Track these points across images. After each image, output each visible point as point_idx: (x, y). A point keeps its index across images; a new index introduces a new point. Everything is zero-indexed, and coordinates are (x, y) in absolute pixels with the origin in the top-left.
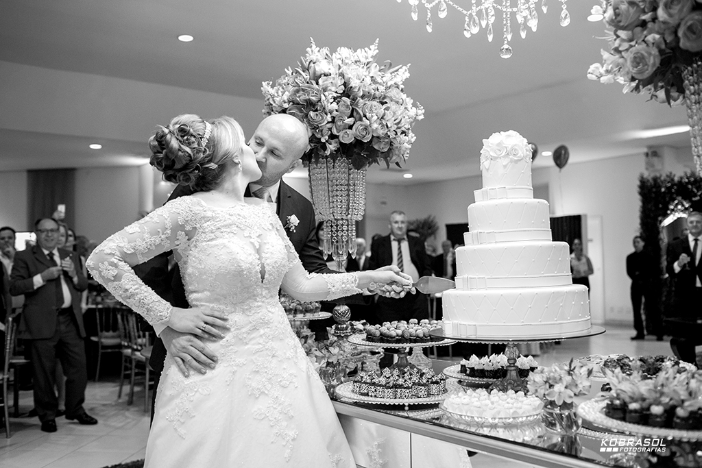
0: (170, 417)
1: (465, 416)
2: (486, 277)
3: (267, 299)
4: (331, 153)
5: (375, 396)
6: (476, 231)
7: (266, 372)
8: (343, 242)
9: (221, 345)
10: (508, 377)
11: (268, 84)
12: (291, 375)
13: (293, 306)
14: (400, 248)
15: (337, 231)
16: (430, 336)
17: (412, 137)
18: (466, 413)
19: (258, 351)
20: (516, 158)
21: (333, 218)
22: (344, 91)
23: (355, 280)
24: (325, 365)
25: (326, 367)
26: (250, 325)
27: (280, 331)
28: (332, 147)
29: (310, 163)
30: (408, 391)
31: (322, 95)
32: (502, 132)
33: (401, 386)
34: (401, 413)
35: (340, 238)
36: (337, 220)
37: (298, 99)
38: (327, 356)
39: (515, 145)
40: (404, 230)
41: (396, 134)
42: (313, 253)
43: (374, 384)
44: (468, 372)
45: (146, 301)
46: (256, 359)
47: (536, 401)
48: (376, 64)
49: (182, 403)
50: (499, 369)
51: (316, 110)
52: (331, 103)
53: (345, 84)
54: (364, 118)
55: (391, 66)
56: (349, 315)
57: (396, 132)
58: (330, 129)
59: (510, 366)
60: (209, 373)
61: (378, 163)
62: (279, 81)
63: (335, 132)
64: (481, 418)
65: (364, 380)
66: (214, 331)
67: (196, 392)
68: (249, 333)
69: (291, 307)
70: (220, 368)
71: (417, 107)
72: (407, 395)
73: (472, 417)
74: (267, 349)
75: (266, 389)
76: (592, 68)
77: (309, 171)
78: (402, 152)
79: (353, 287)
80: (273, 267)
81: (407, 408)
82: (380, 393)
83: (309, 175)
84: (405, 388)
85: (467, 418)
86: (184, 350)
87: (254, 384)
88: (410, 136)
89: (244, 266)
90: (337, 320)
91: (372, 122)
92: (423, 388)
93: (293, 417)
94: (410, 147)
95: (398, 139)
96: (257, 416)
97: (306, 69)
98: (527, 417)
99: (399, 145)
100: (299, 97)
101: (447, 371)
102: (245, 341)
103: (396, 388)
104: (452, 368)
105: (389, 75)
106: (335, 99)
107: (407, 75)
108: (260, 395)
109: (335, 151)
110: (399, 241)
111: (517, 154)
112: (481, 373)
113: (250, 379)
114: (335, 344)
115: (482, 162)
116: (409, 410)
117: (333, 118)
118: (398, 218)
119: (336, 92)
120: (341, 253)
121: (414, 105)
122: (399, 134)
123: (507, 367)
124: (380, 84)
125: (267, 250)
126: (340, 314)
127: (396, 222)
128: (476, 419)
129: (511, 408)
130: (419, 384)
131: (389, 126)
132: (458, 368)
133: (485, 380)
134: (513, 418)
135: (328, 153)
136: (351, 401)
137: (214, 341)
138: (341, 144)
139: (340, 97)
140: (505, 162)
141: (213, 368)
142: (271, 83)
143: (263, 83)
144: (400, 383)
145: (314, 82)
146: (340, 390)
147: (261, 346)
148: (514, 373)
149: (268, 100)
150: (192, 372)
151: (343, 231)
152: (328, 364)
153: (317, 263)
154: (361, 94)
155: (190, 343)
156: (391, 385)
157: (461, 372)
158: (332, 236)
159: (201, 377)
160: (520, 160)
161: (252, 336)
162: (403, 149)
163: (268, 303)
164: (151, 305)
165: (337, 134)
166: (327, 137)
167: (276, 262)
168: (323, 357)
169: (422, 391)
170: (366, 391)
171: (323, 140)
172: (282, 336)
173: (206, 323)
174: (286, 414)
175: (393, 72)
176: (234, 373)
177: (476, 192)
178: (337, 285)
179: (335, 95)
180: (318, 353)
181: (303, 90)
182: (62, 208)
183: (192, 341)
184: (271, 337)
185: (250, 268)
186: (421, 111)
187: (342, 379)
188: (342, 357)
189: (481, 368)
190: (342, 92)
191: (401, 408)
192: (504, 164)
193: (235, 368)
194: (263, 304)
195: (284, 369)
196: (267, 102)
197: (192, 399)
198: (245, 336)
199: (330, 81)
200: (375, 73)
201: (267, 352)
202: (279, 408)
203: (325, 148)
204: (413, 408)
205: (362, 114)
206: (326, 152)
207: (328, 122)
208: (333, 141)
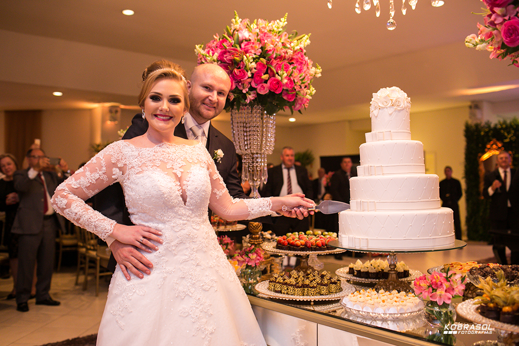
0: (113, 312)
1: (362, 311)
2: (376, 201)
3: (191, 218)
4: (250, 102)
5: (287, 293)
6: (367, 165)
7: (191, 278)
8: (257, 171)
9: (155, 256)
10: (390, 278)
11: (200, 47)
12: (212, 280)
13: (217, 220)
14: (289, 174)
15: (253, 162)
16: (326, 245)
17: (313, 90)
18: (363, 309)
19: (185, 261)
20: (399, 109)
21: (250, 152)
22: (261, 54)
23: (270, 204)
24: (245, 267)
25: (246, 269)
26: (178, 240)
27: (204, 245)
28: (251, 97)
29: (232, 109)
30: (313, 290)
31: (244, 56)
32: (387, 88)
33: (307, 286)
34: (308, 308)
35: (255, 168)
36: (253, 154)
37: (225, 59)
38: (247, 260)
39: (399, 98)
40: (293, 161)
41: (301, 88)
42: (235, 181)
43: (286, 284)
44: (355, 274)
45: (93, 220)
46: (183, 268)
47: (416, 299)
48: (286, 33)
49: (123, 301)
50: (380, 272)
51: (239, 68)
52: (251, 63)
53: (262, 48)
54: (277, 75)
55: (297, 34)
56: (261, 228)
57: (300, 86)
58: (250, 83)
59: (391, 270)
60: (146, 278)
61: (284, 110)
62: (209, 45)
63: (254, 85)
64: (375, 313)
65: (277, 280)
66: (150, 243)
67: (134, 292)
68: (177, 246)
69: (215, 221)
70: (155, 274)
71: (316, 67)
72: (312, 293)
73: (368, 312)
74: (192, 260)
75: (190, 292)
76: (469, 38)
77: (232, 115)
78: (304, 102)
79: (268, 210)
80: (194, 192)
81: (312, 303)
82: (291, 291)
83: (232, 119)
84: (311, 288)
85: (364, 313)
86: (126, 259)
87: (181, 288)
88: (311, 90)
89: (164, 190)
90: (252, 231)
91: (283, 78)
92: (325, 287)
93: (212, 315)
94: (311, 98)
95: (302, 92)
96: (182, 314)
97: (231, 36)
98: (411, 313)
99: (302, 97)
100: (226, 57)
101: (338, 271)
102: (174, 252)
103: (304, 287)
104: (342, 270)
105: (296, 41)
106: (254, 59)
107: (308, 42)
108: (185, 297)
109: (253, 100)
110: (289, 169)
111: (400, 105)
112: (367, 275)
113: (177, 284)
114: (253, 251)
115: (371, 111)
116: (314, 305)
117: (252, 74)
118: (288, 152)
119: (255, 54)
120: (256, 179)
121: (314, 65)
122: (303, 88)
123: (389, 271)
124: (289, 48)
125: (188, 179)
126: (254, 227)
127: (288, 155)
128: (371, 314)
129: (398, 306)
130: (322, 284)
131: (296, 81)
132: (347, 270)
133: (370, 280)
134: (400, 314)
135: (248, 101)
136: (267, 297)
137: (150, 252)
138: (258, 94)
139: (259, 58)
140: (391, 110)
141: (149, 274)
142: (203, 46)
143: (196, 46)
144: (307, 283)
145: (238, 46)
146: (258, 288)
147: (187, 257)
148: (394, 276)
149: (201, 59)
150: (132, 277)
151: (257, 162)
152: (248, 267)
153: (237, 189)
154: (274, 56)
155: (131, 254)
156: (300, 284)
157: (349, 273)
158: (249, 167)
159: (139, 281)
160: (402, 110)
161: (180, 248)
162: (305, 100)
163: (193, 222)
164: (96, 222)
165: (256, 87)
166: (247, 90)
167: (196, 188)
168: (243, 262)
169: (324, 290)
170: (279, 289)
171: (244, 91)
172: (205, 249)
173: (144, 237)
174: (206, 312)
175: (299, 39)
176: (164, 279)
177: (367, 135)
178: (256, 209)
179: (255, 56)
180: (240, 259)
181: (229, 52)
182: (37, 142)
183: (132, 252)
184: (195, 250)
185: (170, 192)
186: (319, 70)
187: (258, 278)
188: (258, 261)
189: (366, 271)
190: (259, 54)
191: (308, 303)
192: (390, 113)
193: (165, 275)
194: (188, 223)
195: (207, 276)
196: (200, 61)
197: (130, 298)
198: (174, 248)
199: (250, 45)
200: (285, 40)
201: (192, 262)
202: (200, 308)
203: (245, 98)
204: (317, 303)
205: (275, 71)
206: (246, 101)
207: (249, 78)
208: (252, 92)
